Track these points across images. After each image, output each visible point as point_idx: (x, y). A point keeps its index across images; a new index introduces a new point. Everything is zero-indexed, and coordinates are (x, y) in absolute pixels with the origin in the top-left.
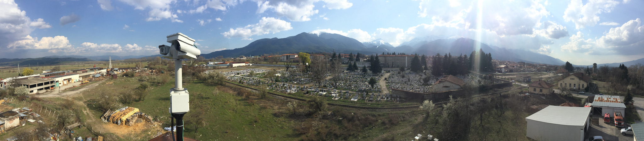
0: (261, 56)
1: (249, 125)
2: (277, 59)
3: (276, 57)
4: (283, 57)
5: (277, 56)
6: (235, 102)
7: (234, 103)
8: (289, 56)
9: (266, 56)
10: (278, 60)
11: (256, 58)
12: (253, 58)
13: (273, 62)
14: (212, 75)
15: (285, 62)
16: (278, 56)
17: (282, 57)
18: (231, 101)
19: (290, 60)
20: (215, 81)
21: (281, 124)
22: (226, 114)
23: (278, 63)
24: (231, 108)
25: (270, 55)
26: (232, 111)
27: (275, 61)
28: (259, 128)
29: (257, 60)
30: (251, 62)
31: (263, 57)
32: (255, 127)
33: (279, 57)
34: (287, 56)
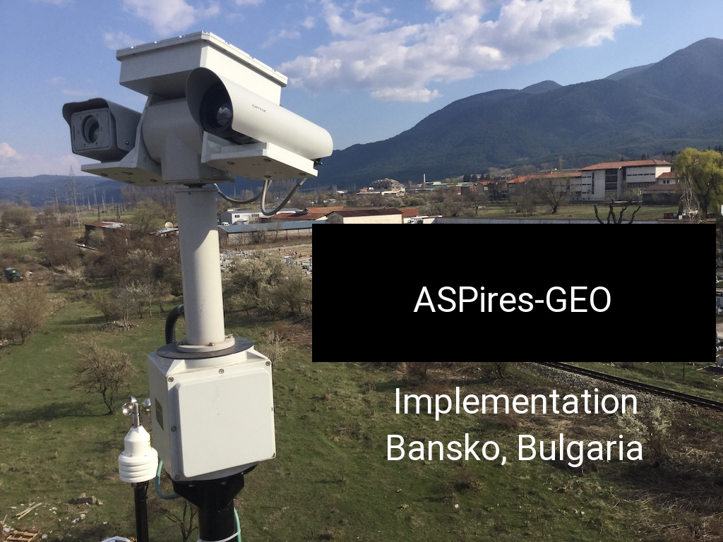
0: (474, 180)
1: (431, 500)
2: (558, 189)
3: (550, 180)
4: (589, 181)
5: (554, 174)
6: (361, 396)
7: (358, 401)
8: (619, 175)
9: (497, 179)
10: (562, 194)
11: (453, 190)
12: (440, 191)
13: (535, 203)
14: (247, 273)
15: (600, 203)
16: (560, 175)
17: (585, 181)
18: (343, 392)
19: (627, 193)
20: (264, 302)
21: (590, 507)
22: (319, 454)
23: (561, 210)
24: (342, 426)
25: (517, 174)
26: (347, 439)
27: (545, 201)
28: (479, 517)
29: (457, 199)
30: (428, 207)
31: (485, 183)
32: (457, 512)
33: (564, 182)
34: (610, 173)
